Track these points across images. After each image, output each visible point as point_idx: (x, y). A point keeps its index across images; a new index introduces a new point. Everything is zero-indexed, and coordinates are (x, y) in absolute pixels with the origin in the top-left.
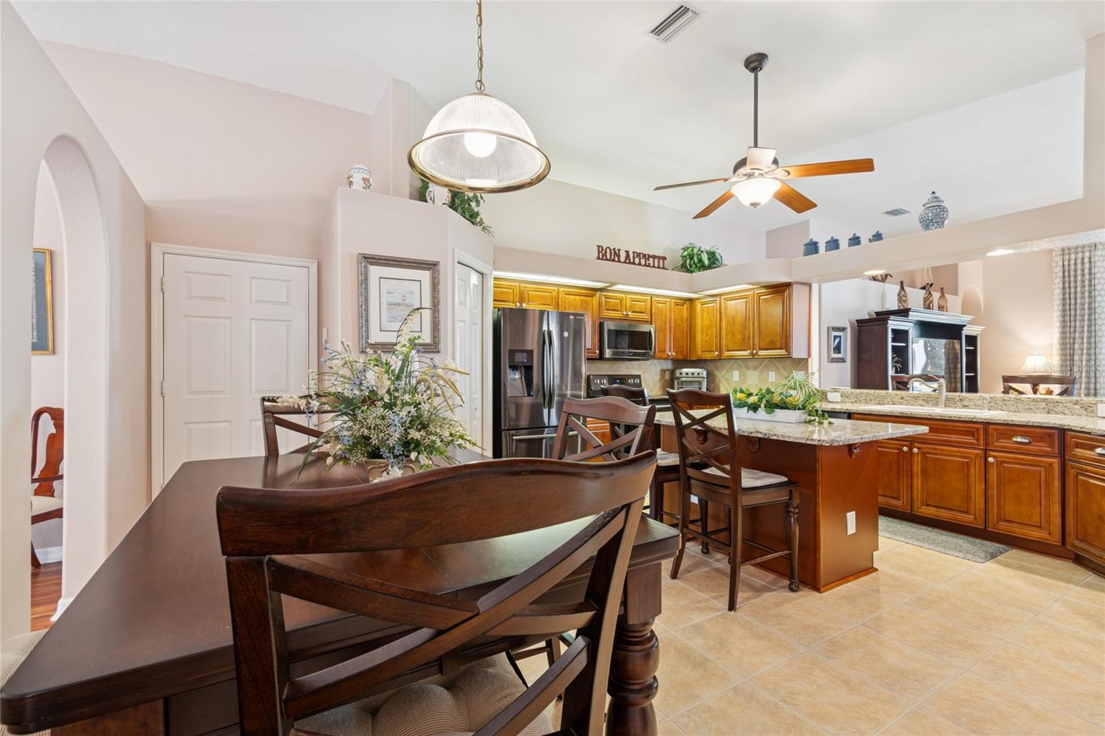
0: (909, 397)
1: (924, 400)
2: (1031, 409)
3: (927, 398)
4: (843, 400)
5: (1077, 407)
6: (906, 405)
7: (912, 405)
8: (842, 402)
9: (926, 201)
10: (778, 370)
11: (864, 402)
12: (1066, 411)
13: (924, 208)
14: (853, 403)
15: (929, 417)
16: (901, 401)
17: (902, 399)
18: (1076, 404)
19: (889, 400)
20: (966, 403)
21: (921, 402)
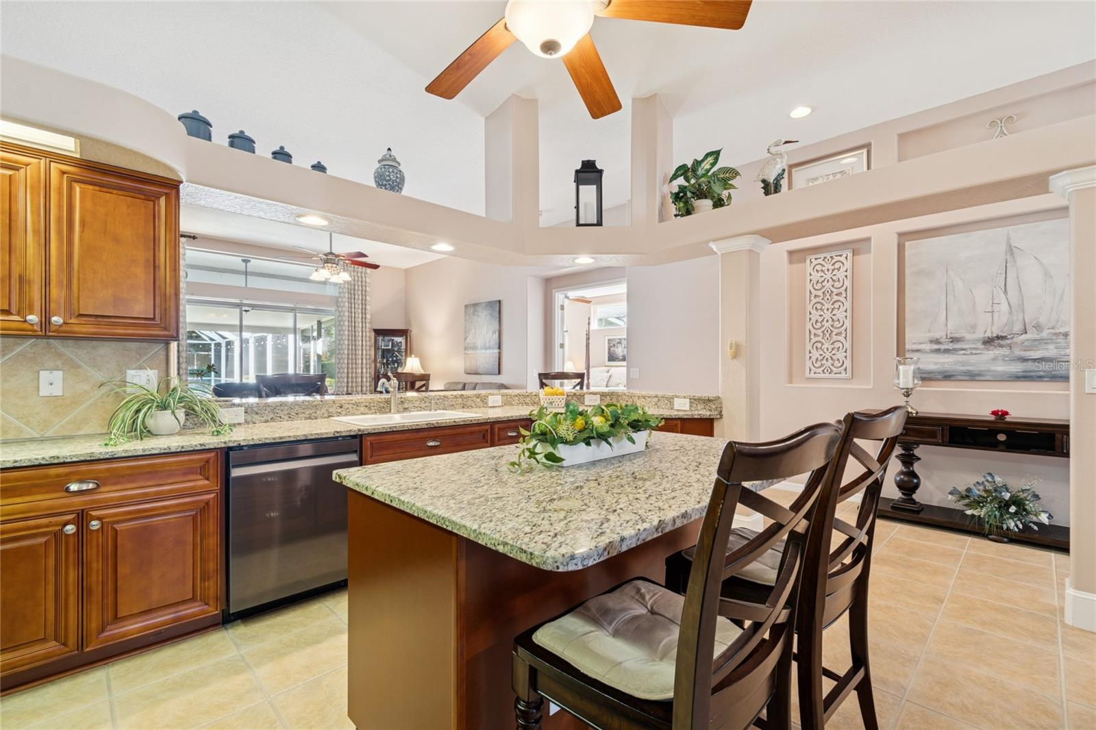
0: (348, 404)
1: (366, 406)
2: (453, 405)
3: (370, 403)
4: (249, 419)
5: (479, 400)
6: (346, 415)
7: (353, 414)
8: (247, 422)
9: (380, 158)
10: (71, 366)
11: (286, 418)
12: (473, 405)
13: (378, 165)
14: (266, 421)
15: (454, 424)
16: (340, 411)
17: (341, 407)
18: (478, 398)
19: (323, 411)
20: (406, 406)
21: (362, 409)
